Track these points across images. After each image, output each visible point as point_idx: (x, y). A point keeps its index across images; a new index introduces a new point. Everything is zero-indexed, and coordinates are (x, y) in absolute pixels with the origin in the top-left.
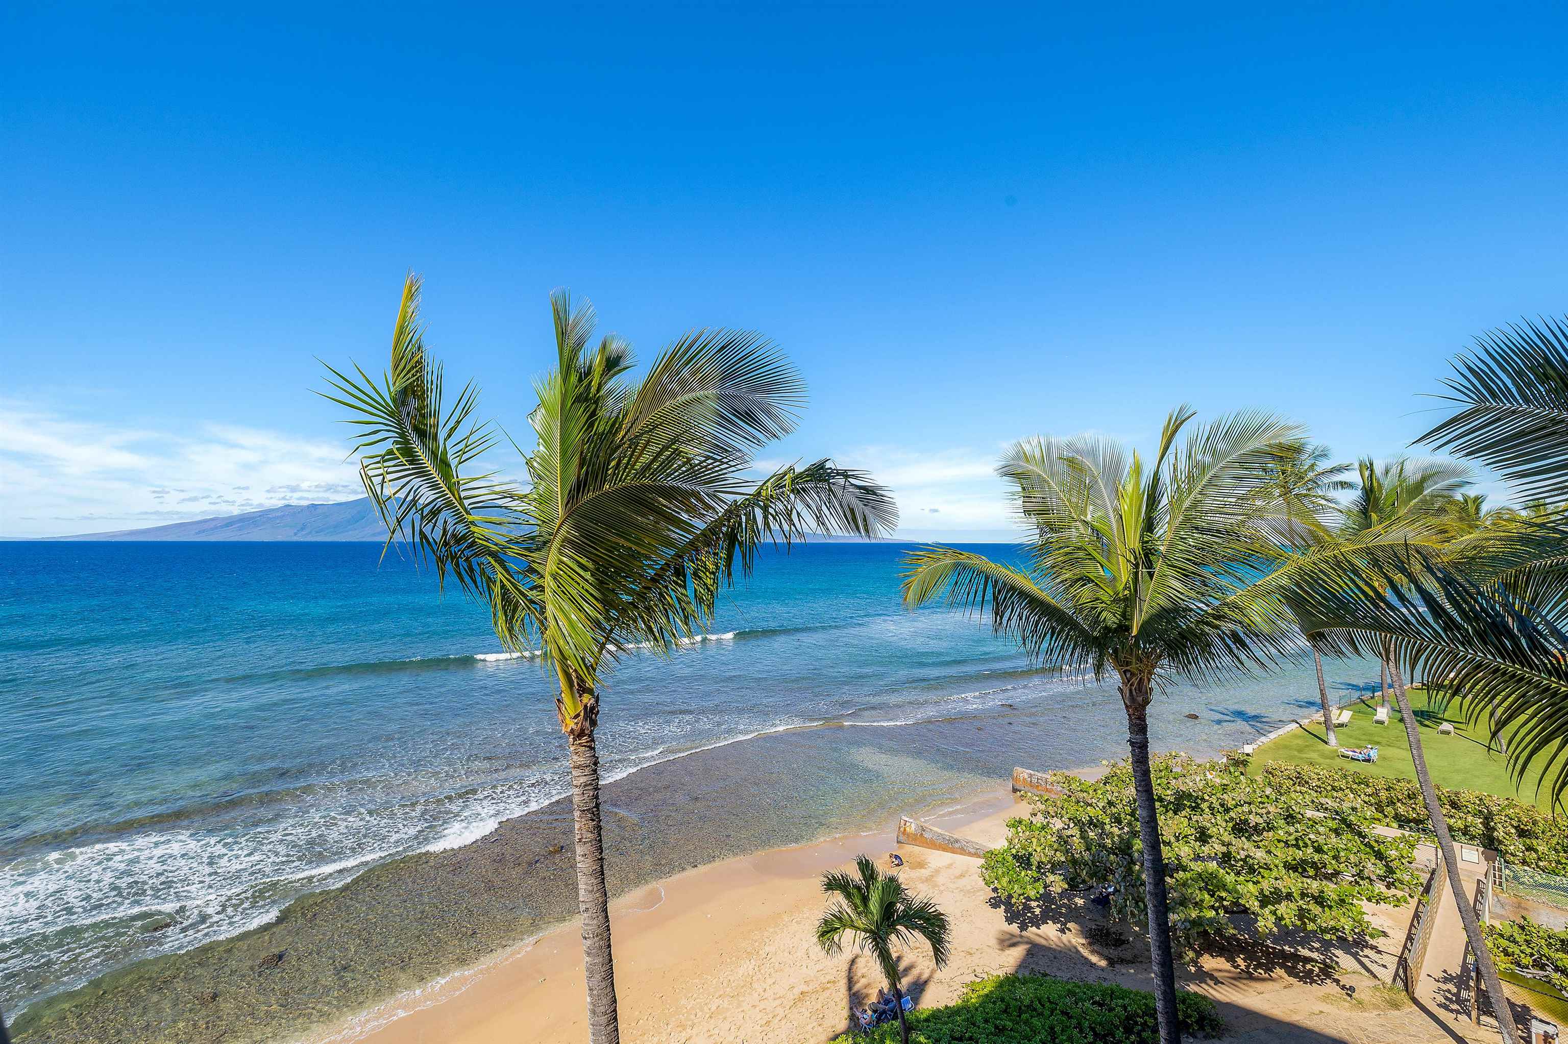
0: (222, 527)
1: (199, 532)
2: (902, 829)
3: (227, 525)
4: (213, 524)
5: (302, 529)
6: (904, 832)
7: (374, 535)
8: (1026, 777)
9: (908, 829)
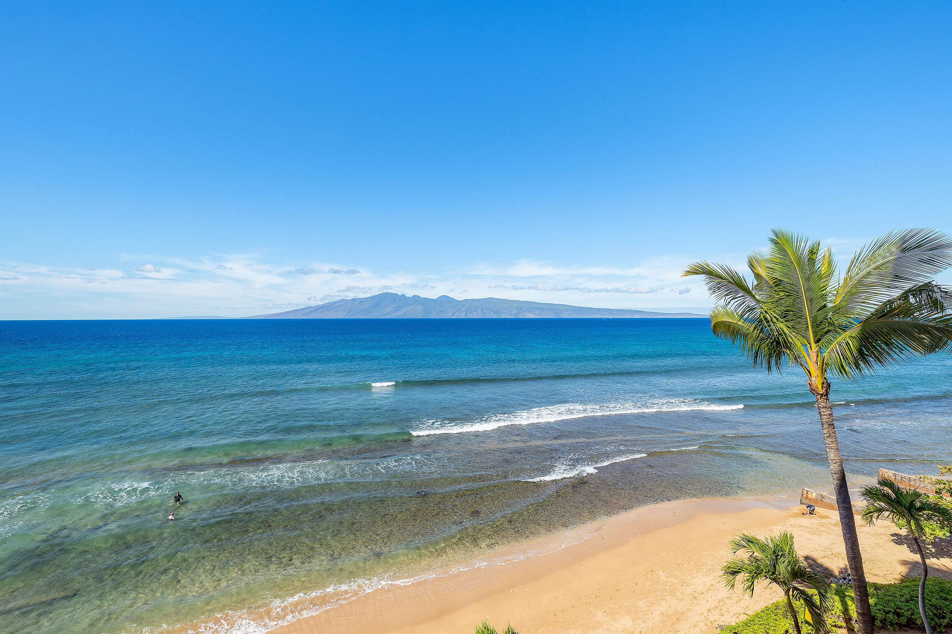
0: (313, 311)
1: (303, 315)
2: (805, 496)
3: (315, 310)
4: (309, 310)
5: (350, 312)
6: (807, 498)
7: (384, 315)
8: (891, 475)
9: (810, 496)
